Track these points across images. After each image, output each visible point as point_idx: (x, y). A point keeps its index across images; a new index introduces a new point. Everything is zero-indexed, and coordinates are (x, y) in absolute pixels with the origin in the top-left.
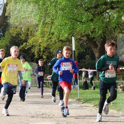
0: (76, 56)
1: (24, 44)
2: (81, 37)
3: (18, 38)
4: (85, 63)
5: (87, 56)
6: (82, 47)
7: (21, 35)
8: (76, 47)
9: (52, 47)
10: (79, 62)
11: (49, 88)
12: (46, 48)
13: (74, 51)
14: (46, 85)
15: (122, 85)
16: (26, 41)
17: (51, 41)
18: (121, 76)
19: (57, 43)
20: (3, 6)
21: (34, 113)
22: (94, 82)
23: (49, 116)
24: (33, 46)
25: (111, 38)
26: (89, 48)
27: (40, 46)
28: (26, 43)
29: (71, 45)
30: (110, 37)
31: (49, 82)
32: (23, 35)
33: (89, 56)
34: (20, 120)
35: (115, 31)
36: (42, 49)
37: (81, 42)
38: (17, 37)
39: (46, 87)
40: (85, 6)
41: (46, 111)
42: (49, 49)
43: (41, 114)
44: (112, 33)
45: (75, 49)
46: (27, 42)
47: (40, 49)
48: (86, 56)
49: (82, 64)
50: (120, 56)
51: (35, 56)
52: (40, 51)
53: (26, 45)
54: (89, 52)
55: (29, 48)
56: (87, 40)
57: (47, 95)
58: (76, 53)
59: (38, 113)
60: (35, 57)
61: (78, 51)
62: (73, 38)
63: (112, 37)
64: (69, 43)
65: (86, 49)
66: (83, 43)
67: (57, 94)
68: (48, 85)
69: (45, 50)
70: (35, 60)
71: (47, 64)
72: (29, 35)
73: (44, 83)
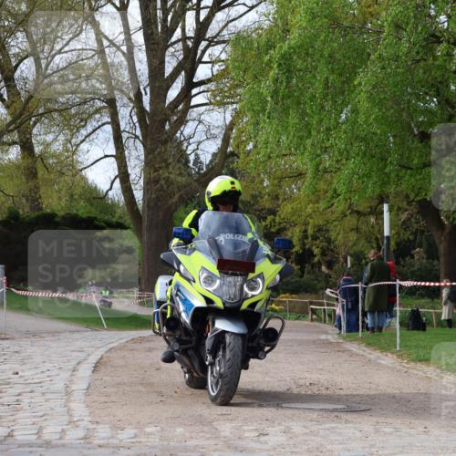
0: (392, 249)
1: (270, 218)
3: (254, 205)
4: (413, 266)
5: (417, 250)
6: (405, 229)
7: (262, 198)
8: (392, 227)
9: (336, 226)
10: (397, 263)
11: (325, 322)
12: (320, 229)
13: (388, 238)
14: (318, 316)
16: (273, 212)
17: (333, 213)
19: (349, 217)
20: (223, 132)
21: (292, 381)
22: (436, 313)
26: (422, 232)
27: (306, 224)
28: (272, 216)
29: (380, 222)
31: (324, 310)
32: (266, 197)
33: (422, 250)
36: (310, 232)
37: (404, 217)
38: (252, 202)
40: (418, 130)
41: (319, 376)
42: (327, 231)
43: (308, 384)
45: (391, 233)
46: (275, 215)
47: (306, 231)
48: (415, 249)
49: (406, 268)
51: (294, 246)
52: (306, 237)
53: (274, 221)
54: (424, 240)
55: (280, 228)
56: (418, 212)
57: (320, 340)
58: (393, 243)
59: (302, 382)
60: (294, 250)
61: (396, 237)
62: (386, 207)
64: (376, 219)
65: (415, 234)
66: (409, 219)
67: (344, 338)
68: (323, 316)
69: (319, 235)
70: (293, 257)
71: (320, 268)
72: (281, 198)
73: (314, 311)
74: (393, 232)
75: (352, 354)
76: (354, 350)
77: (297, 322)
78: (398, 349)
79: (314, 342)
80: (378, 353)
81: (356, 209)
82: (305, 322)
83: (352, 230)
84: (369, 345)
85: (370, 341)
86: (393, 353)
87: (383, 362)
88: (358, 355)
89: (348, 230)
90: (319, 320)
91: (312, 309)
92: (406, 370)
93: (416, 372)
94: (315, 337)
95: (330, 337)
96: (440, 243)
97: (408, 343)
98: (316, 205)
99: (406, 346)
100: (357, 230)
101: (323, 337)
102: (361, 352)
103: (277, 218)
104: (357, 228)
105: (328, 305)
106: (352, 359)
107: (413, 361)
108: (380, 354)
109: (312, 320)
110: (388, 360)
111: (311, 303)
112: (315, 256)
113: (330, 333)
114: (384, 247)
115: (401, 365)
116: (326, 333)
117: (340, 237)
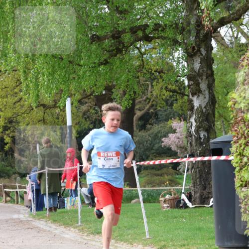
2: (85, 98)
6: (86, 119)
8: (73, 119)
9: (24, 118)
11: (17, 203)
12: (11, 122)
13: (70, 127)
14: (11, 198)
15: (168, 197)
17: (22, 106)
18: (166, 177)
19: (35, 110)
25: (145, 101)
29: (63, 114)
30: (144, 98)
31: (17, 192)
35: (152, 86)
36: (2, 124)
37: (84, 108)
39: (11, 202)
42: (19, 123)
44: (147, 90)
45: (72, 123)
50: (166, 136)
56: (96, 105)
57: (12, 219)
61: (77, 126)
63: (147, 98)
64: (60, 111)
65: (94, 123)
66: (88, 111)
67: (34, 217)
68: (15, 198)
69: (9, 125)
71: (12, 155)
73: (7, 194)
74: (75, 122)
75: (39, 230)
76: (42, 226)
78: (80, 224)
79: (7, 221)
80: (62, 229)
81: (42, 103)
83: (39, 121)
84: (55, 221)
85: (56, 218)
86: (75, 228)
87: (66, 236)
88: (45, 231)
89: (35, 121)
90: (13, 201)
91: (5, 191)
92: (85, 242)
93: (94, 243)
94: (8, 216)
95: (21, 216)
97: (89, 219)
98: (5, 100)
99: (87, 221)
100: (43, 121)
101: (15, 216)
102: (48, 229)
104: (44, 119)
105: (20, 187)
106: (40, 235)
107: (92, 233)
108: (64, 230)
109: (6, 202)
110: (70, 234)
111: (5, 187)
112: (6, 144)
113: (22, 213)
114: (68, 136)
115: (82, 238)
116: (19, 212)
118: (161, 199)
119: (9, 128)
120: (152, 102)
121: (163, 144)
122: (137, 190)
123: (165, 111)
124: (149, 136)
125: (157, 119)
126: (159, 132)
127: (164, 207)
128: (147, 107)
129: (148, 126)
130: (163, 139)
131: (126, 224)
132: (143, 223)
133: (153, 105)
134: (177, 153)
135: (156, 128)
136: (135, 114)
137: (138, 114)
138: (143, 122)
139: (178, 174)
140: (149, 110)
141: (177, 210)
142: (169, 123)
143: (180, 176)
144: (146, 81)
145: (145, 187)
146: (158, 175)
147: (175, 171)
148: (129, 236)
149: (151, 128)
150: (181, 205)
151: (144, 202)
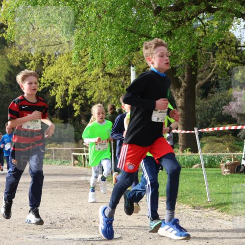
7: (28, 63)
9: (91, 86)
11: (85, 166)
12: (78, 89)
14: (79, 161)
15: (228, 162)
18: (227, 143)
19: (102, 79)
21: (56, 217)
23: (85, 221)
24: (52, 84)
25: (207, 70)
27: (67, 84)
29: (128, 82)
30: (206, 68)
31: (84, 156)
32: (32, 62)
34: (28, 231)
35: (214, 56)
36: (71, 91)
41: (79, 212)
43: (69, 219)
44: (209, 59)
47: (67, 90)
50: (225, 104)
51: (57, 103)
52: (67, 95)
55: (45, 88)
57: (81, 181)
59: (64, 217)
62: (132, 70)
63: (209, 68)
64: (125, 80)
68: (83, 161)
69: (77, 93)
70: (57, 112)
71: (80, 121)
72: (46, 63)
73: (76, 158)
77: (61, 166)
79: (75, 183)
81: (108, 72)
82: (69, 167)
83: (105, 89)
89: (102, 88)
90: (80, 164)
91: (73, 155)
94: (76, 179)
96: (178, 98)
101: (83, 178)
103: (42, 79)
104: (110, 88)
109: (74, 165)
111: (73, 151)
112: (75, 111)
117: (96, 95)
118: (222, 164)
119: (77, 96)
120: (214, 71)
121: (223, 111)
122: (199, 156)
123: (226, 80)
124: (210, 104)
125: (218, 88)
126: (220, 100)
127: (225, 173)
128: (209, 76)
129: (210, 95)
130: (224, 107)
131: (188, 188)
132: (205, 187)
133: (214, 74)
134: (237, 120)
135: (217, 96)
136: (197, 83)
137: (200, 83)
138: (204, 91)
139: (238, 141)
140: (210, 79)
141: (237, 175)
142: (229, 91)
143: (239, 143)
144: (208, 51)
145: (206, 152)
146: (219, 142)
147: (236, 138)
148: (192, 199)
149: (212, 96)
150: (241, 170)
151: (205, 167)
